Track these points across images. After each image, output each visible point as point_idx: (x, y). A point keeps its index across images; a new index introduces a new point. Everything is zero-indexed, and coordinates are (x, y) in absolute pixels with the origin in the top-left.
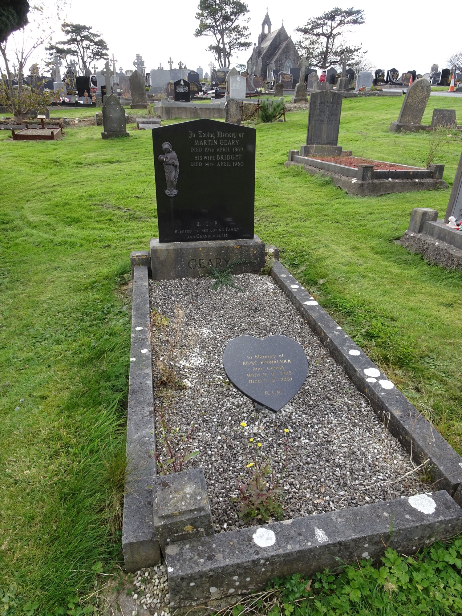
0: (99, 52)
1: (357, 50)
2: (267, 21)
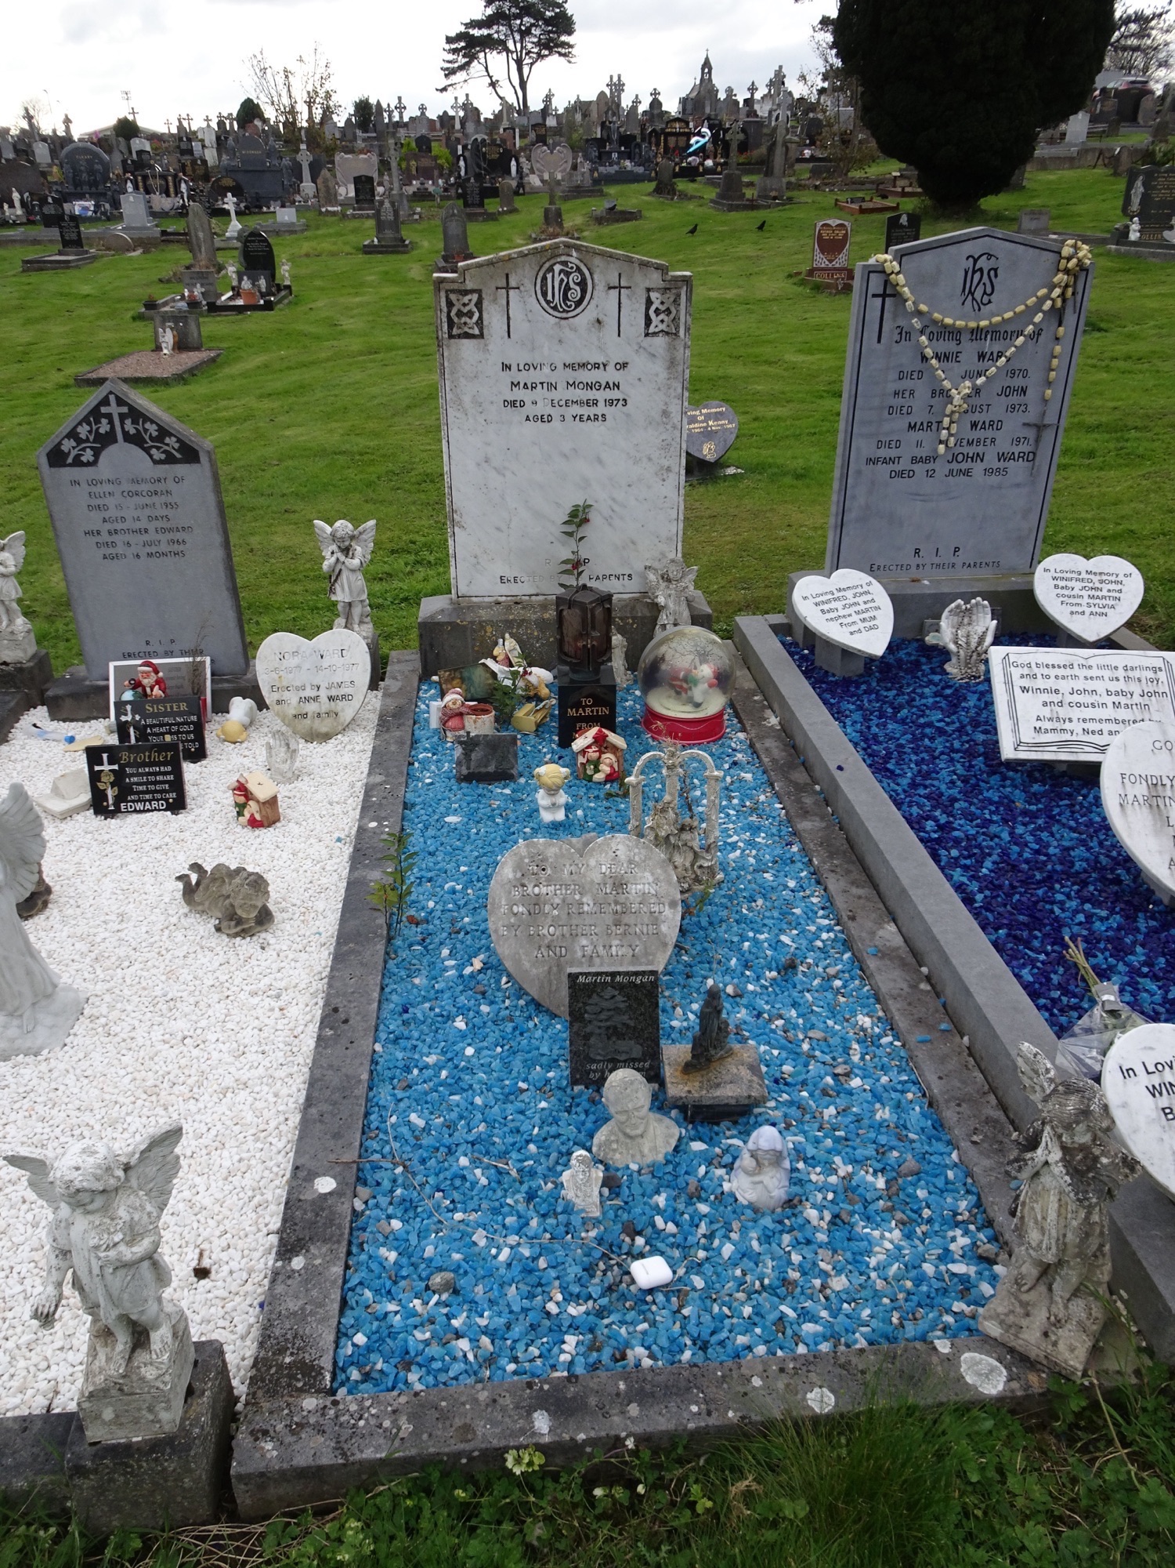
0: (551, 40)
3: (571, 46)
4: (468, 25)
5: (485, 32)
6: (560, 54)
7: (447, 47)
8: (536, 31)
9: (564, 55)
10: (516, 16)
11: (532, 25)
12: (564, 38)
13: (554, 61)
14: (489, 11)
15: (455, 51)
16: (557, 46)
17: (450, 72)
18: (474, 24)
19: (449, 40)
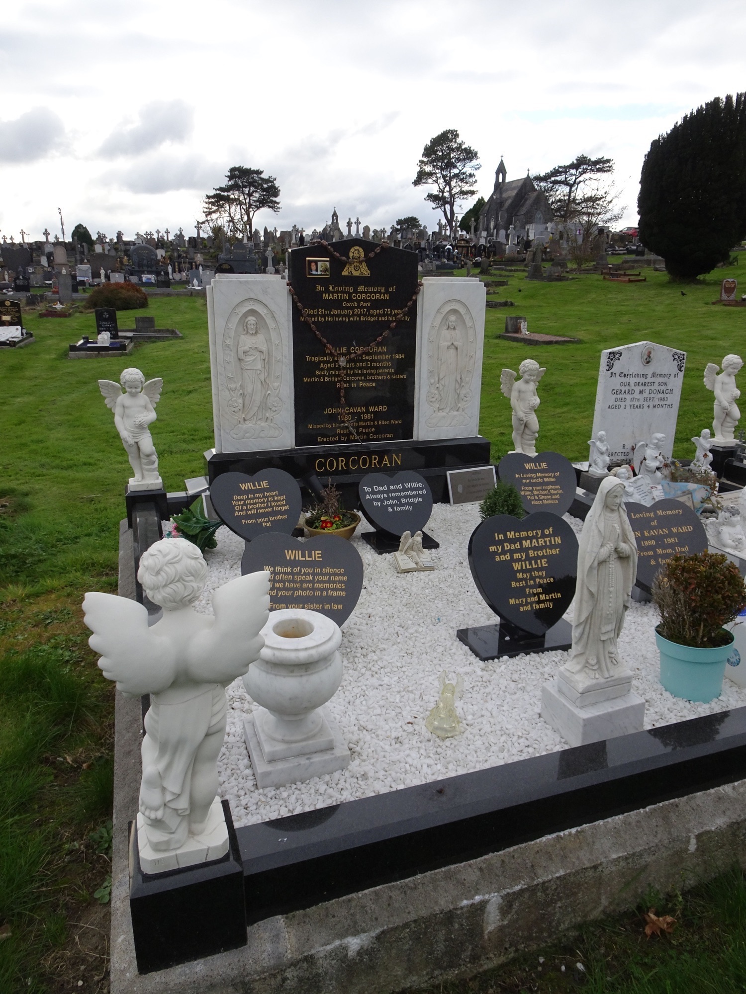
0: (264, 199)
1: (601, 198)
2: (501, 170)
3: (278, 203)
4: (216, 190)
5: (226, 194)
6: (270, 207)
7: (207, 200)
8: (257, 195)
9: (271, 207)
10: (245, 187)
11: (253, 192)
12: (274, 199)
13: (265, 210)
14: (230, 183)
15: (210, 203)
16: (268, 202)
17: (210, 213)
18: (221, 189)
19: (208, 197)
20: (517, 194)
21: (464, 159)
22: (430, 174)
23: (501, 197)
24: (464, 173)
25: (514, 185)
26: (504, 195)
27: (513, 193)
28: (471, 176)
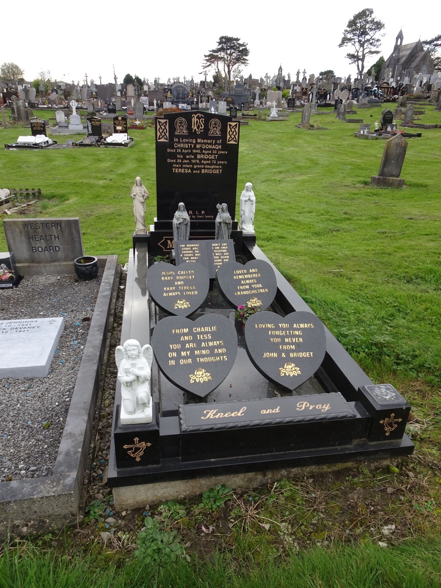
0: (239, 58)
2: (400, 36)
3: (247, 60)
4: (210, 51)
5: (216, 54)
6: (242, 63)
7: (205, 58)
8: (235, 55)
9: (244, 63)
10: (228, 49)
11: (233, 52)
12: (245, 57)
13: (239, 65)
14: (219, 47)
15: (206, 60)
16: (241, 60)
17: (205, 67)
18: (214, 51)
19: (206, 56)
20: (410, 53)
21: (375, 29)
22: (350, 40)
23: (398, 55)
24: (373, 39)
25: (408, 47)
26: (401, 54)
27: (408, 52)
28: (378, 40)
